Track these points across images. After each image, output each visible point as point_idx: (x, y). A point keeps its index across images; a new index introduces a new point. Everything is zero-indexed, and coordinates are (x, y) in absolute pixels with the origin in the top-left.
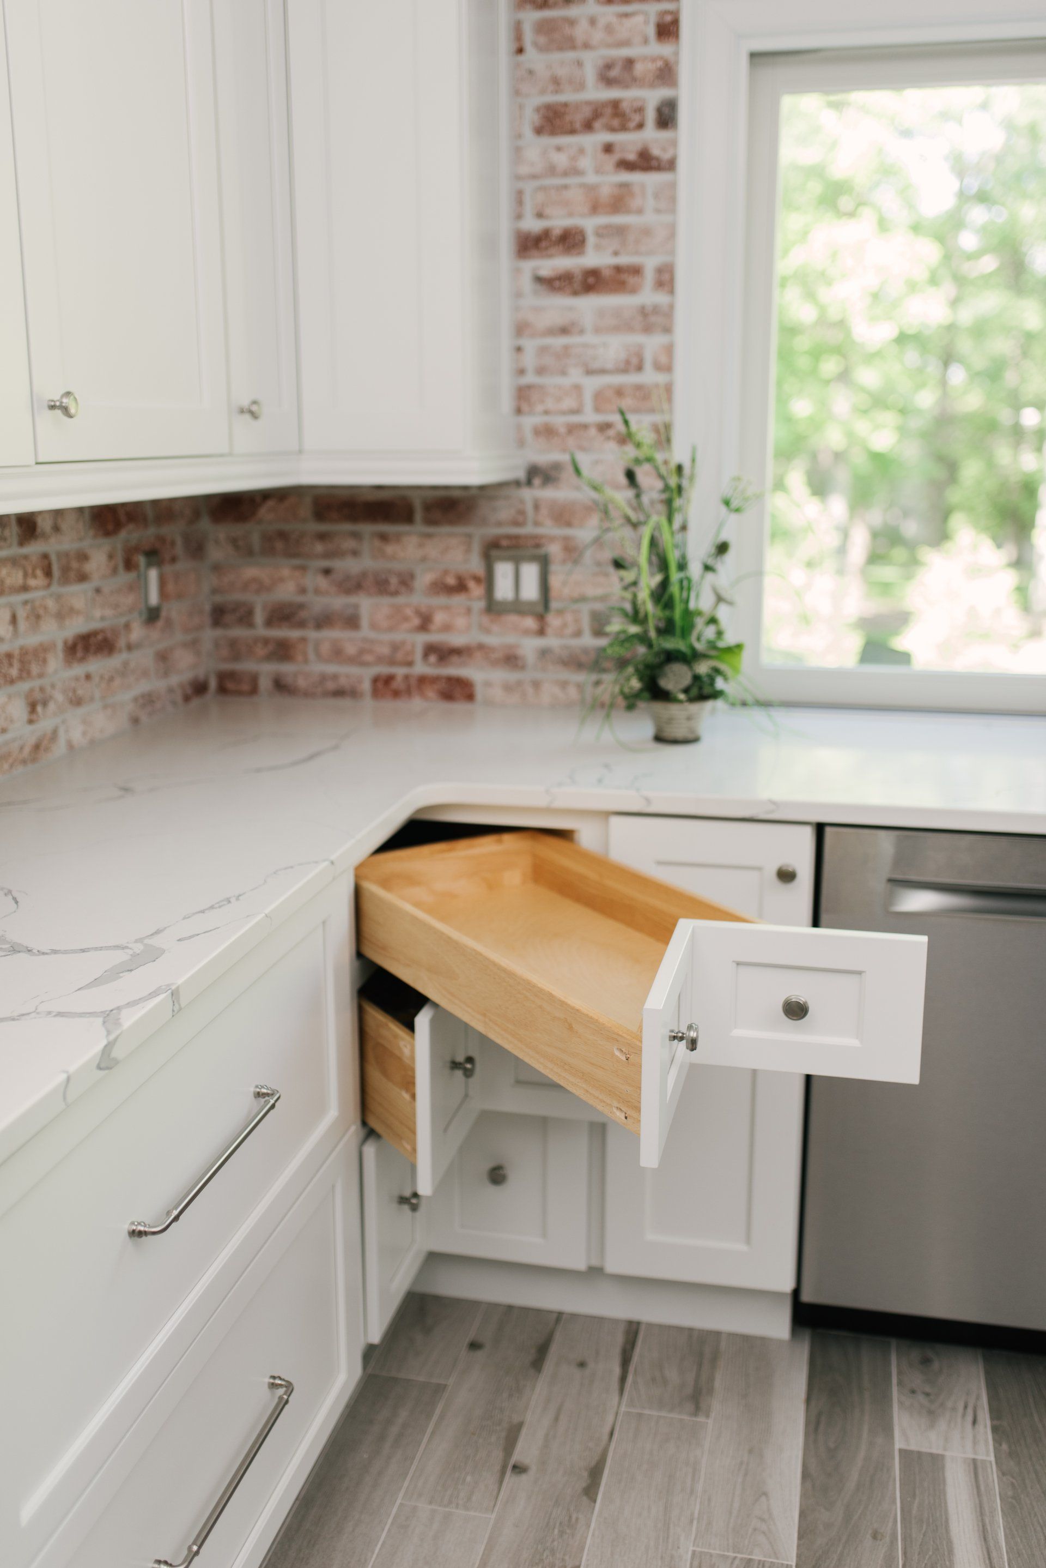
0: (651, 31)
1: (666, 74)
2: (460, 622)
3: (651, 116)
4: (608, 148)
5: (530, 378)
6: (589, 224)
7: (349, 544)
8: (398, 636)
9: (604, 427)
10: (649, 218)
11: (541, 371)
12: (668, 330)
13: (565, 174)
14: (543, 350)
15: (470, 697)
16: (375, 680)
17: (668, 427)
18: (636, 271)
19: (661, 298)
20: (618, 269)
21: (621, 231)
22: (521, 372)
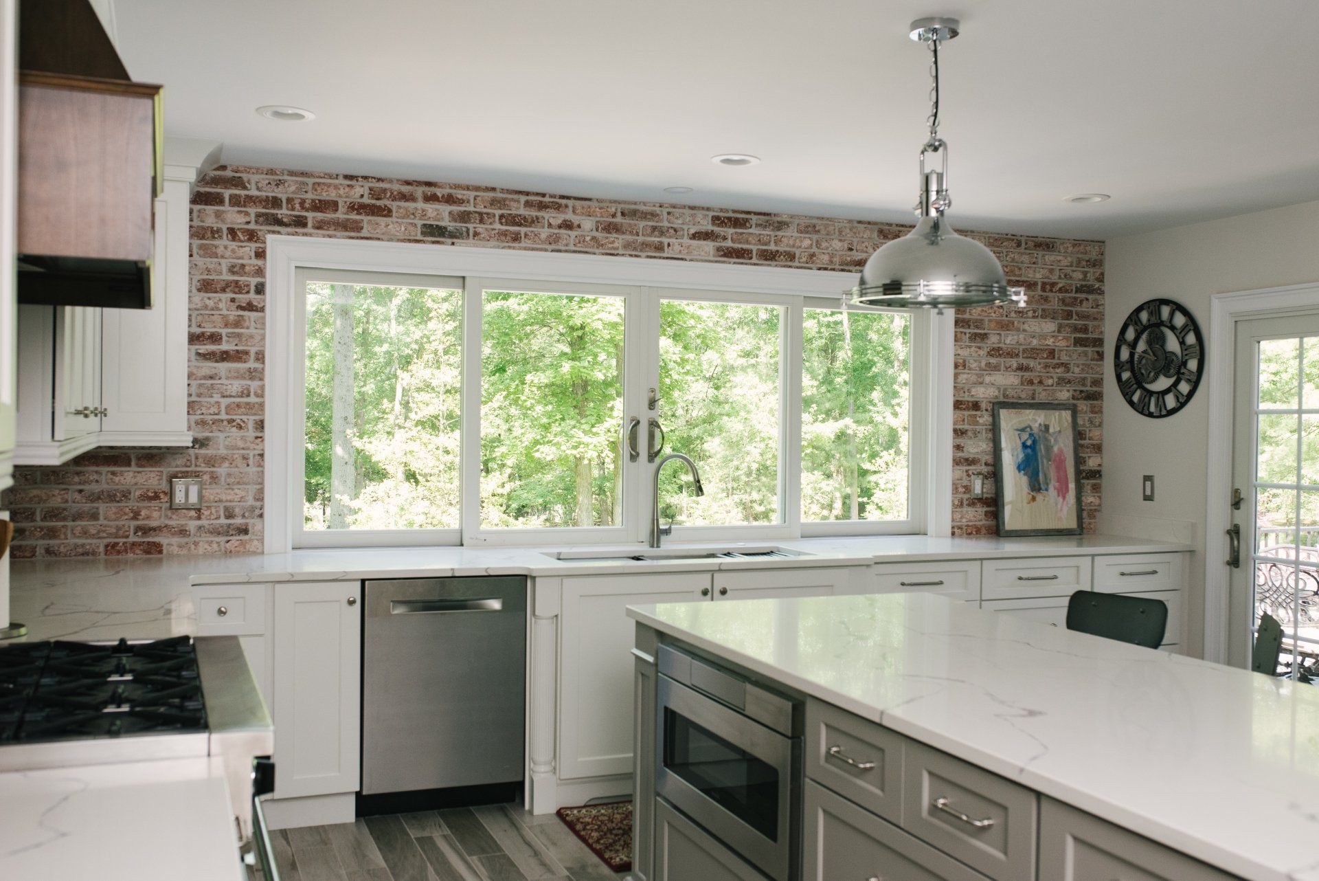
0: (253, 254)
1: (260, 272)
2: (155, 514)
3: (253, 289)
4: (233, 300)
5: (194, 398)
6: (224, 332)
7: (95, 477)
8: (120, 523)
9: (230, 421)
10: (252, 331)
11: (199, 395)
12: (261, 379)
13: (212, 309)
14: (200, 385)
15: (160, 552)
16: (107, 546)
17: (262, 422)
18: (247, 353)
19: (258, 365)
20: (237, 351)
21: (239, 335)
22: (190, 395)
